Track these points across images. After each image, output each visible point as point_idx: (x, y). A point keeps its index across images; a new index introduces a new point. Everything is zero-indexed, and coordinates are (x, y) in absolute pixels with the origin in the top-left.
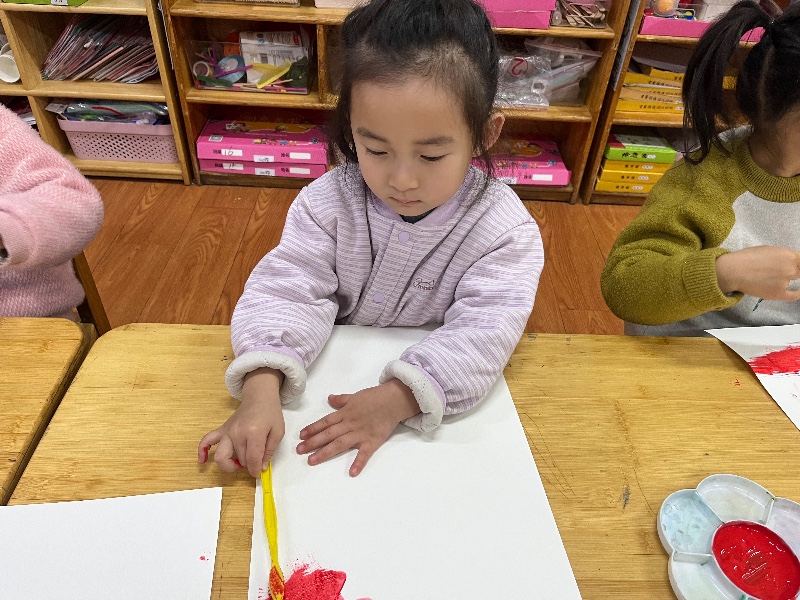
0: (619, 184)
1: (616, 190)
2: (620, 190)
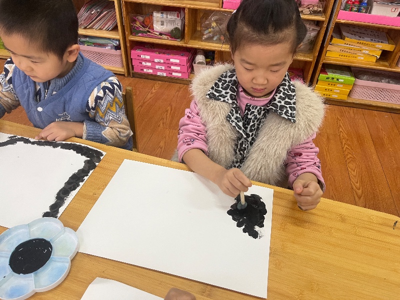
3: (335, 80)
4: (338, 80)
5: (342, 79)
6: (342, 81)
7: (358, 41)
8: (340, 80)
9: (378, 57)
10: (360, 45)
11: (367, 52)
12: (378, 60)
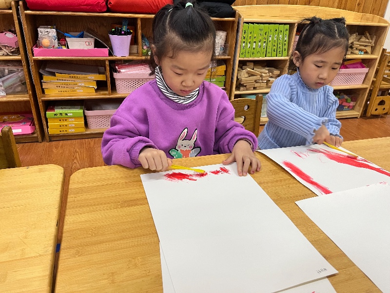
0: (61, 130)
1: (61, 133)
2: (62, 132)
3: (64, 115)
4: (66, 114)
5: (70, 113)
6: (71, 114)
7: (70, 75)
8: (69, 115)
9: (96, 87)
10: (73, 79)
11: (83, 85)
12: (96, 90)
